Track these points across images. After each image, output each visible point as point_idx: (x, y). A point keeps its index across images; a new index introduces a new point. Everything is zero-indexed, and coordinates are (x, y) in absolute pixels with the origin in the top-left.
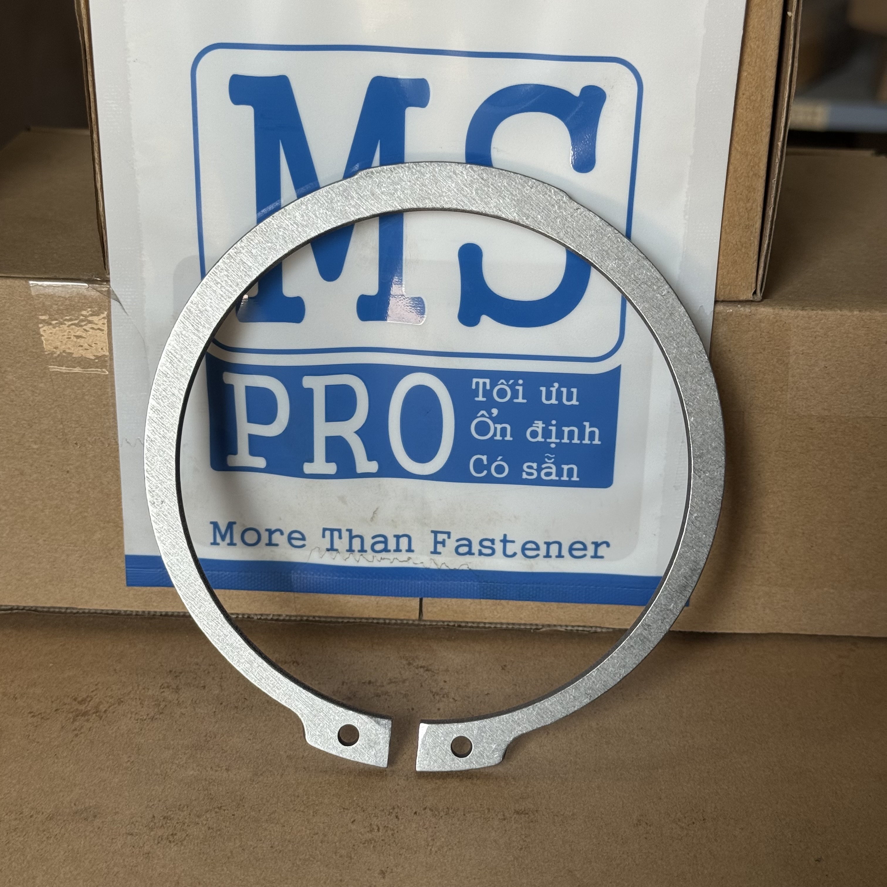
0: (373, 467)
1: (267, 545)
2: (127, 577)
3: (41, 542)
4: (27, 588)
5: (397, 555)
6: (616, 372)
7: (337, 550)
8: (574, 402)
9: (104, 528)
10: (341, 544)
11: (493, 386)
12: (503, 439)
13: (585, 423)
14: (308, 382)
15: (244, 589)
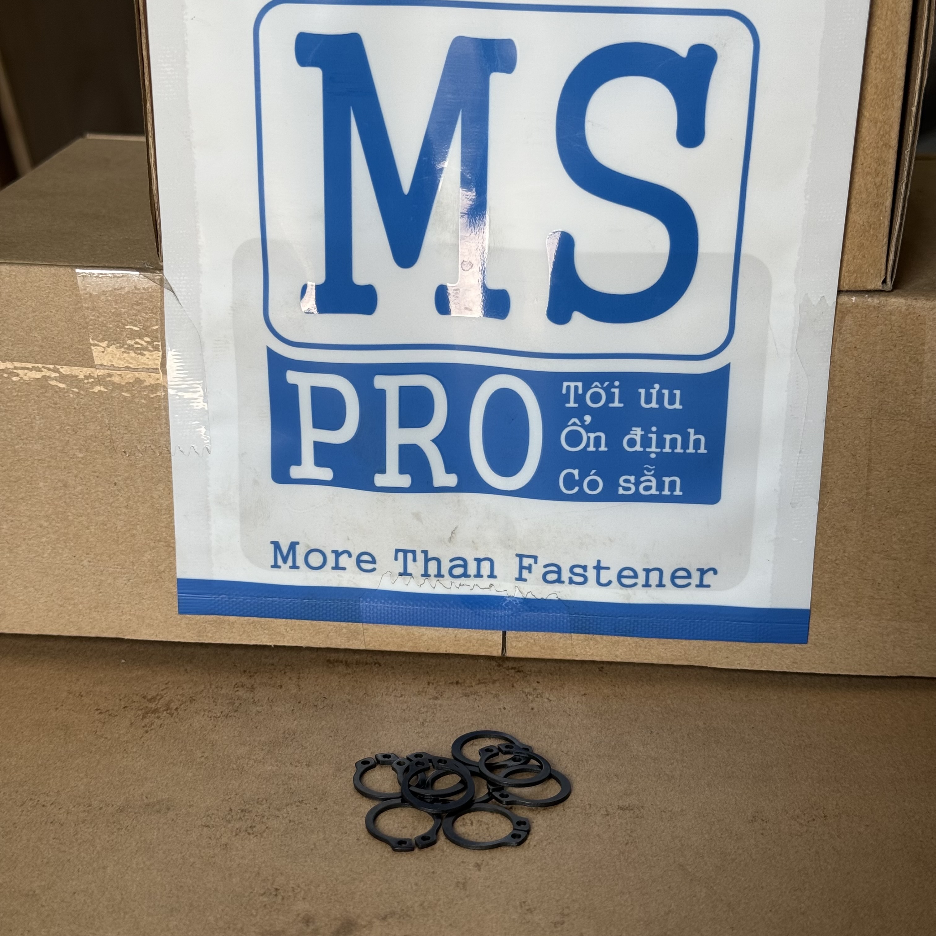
0: (452, 480)
1: (333, 568)
2: (179, 603)
3: (85, 563)
4: (70, 615)
5: (478, 581)
6: (725, 371)
7: (410, 575)
8: (677, 406)
9: (154, 548)
10: (416, 568)
11: (586, 388)
12: (597, 449)
13: (689, 430)
14: (380, 382)
15: (307, 619)
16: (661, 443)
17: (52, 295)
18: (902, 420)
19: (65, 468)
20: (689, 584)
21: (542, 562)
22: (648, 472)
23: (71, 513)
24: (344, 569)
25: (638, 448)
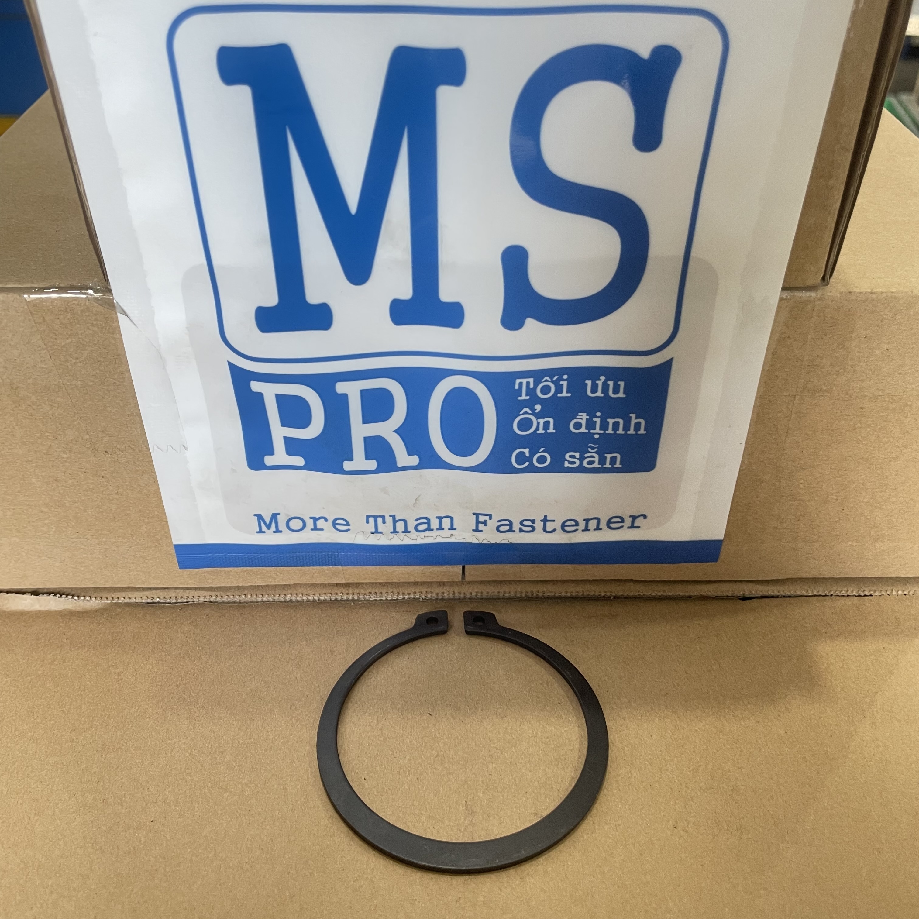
0: (414, 460)
1: (312, 530)
2: (178, 562)
5: (440, 532)
6: (668, 364)
7: (381, 533)
8: (621, 395)
9: (148, 523)
10: (386, 527)
11: (536, 384)
12: (546, 432)
13: (631, 415)
14: (341, 387)
16: (604, 426)
18: (822, 396)
20: (622, 527)
21: (495, 518)
24: (322, 530)
25: (583, 430)
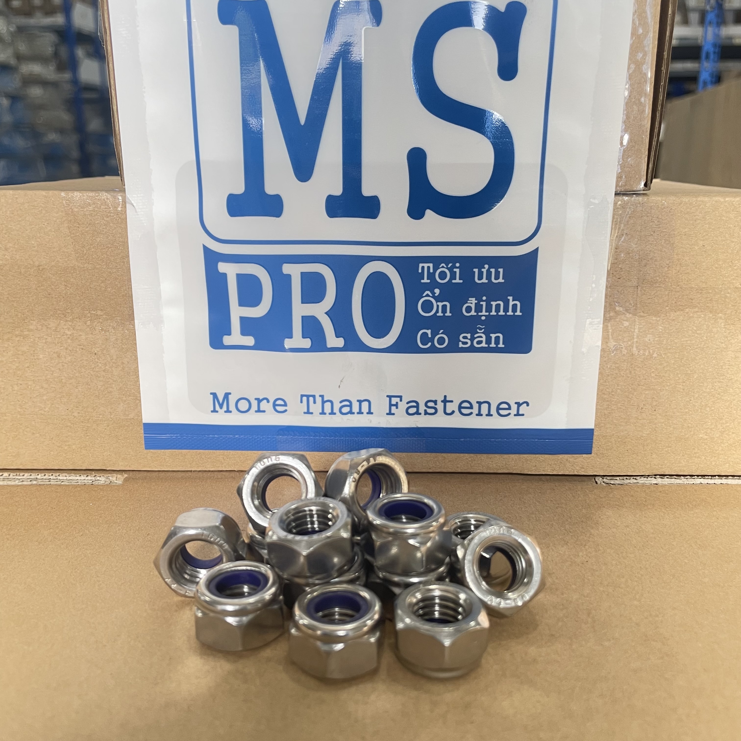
17: (44, 212)
19: (58, 343)
22: (480, 330)
23: (64, 377)
